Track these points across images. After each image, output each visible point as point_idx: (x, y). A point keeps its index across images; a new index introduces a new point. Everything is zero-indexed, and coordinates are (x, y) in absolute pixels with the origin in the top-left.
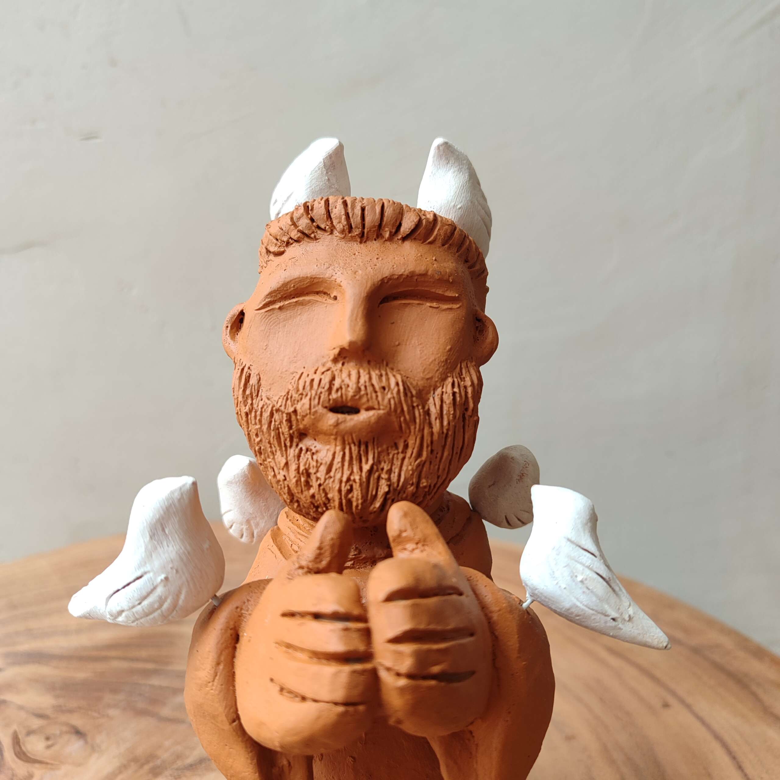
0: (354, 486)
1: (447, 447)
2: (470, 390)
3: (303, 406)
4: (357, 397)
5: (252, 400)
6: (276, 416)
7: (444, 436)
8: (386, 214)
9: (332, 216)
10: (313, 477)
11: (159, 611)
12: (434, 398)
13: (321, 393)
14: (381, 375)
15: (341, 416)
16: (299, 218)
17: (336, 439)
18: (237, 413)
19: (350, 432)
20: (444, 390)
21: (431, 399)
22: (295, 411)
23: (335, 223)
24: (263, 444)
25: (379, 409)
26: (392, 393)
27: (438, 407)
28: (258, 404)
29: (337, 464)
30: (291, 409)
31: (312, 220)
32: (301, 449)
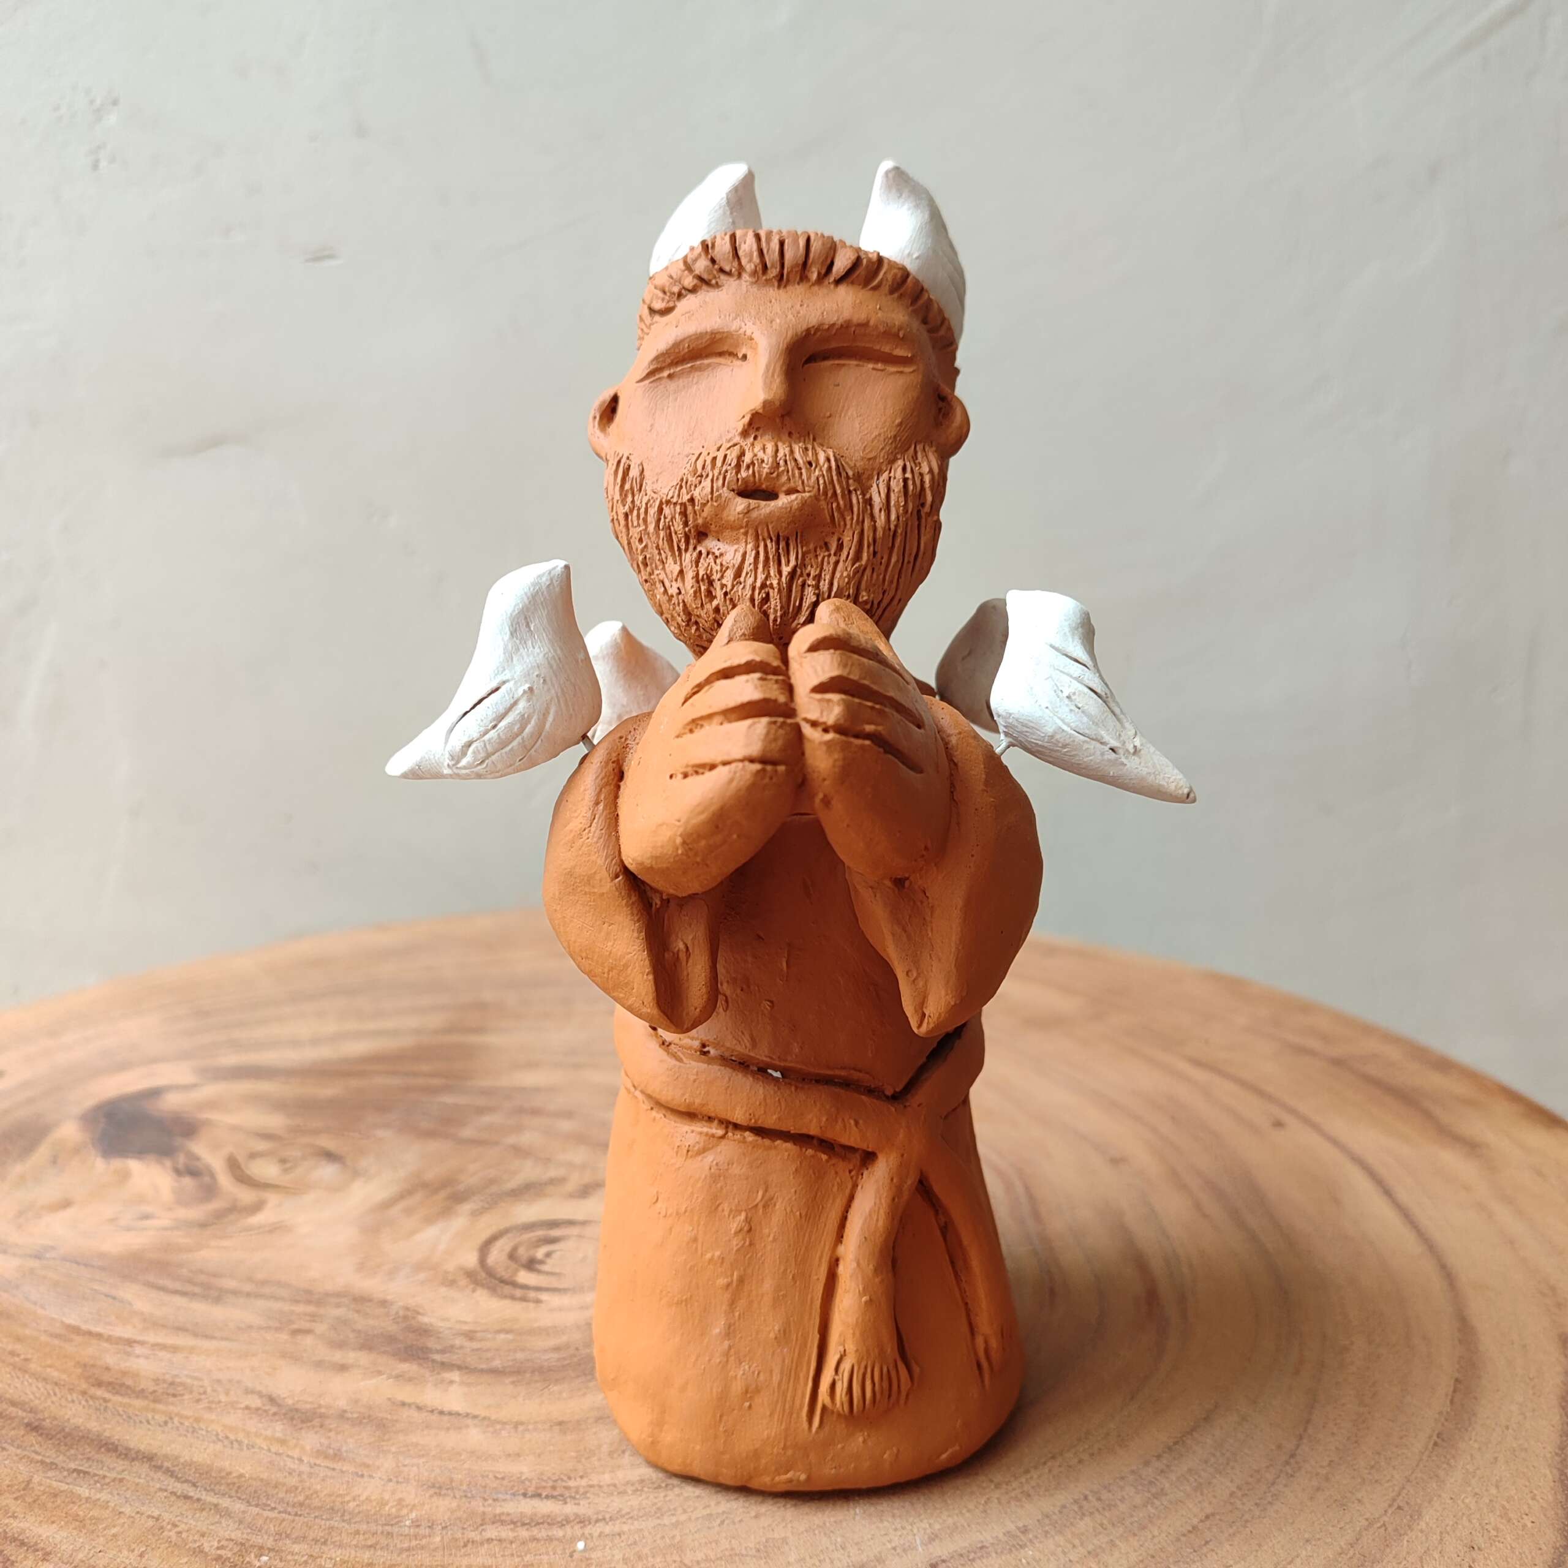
0: (771, 594)
1: (896, 550)
2: (927, 478)
3: (702, 492)
4: (775, 475)
5: (633, 495)
6: (667, 511)
7: (892, 534)
8: (813, 249)
9: (740, 253)
10: (717, 585)
11: (519, 739)
12: (878, 485)
13: (726, 471)
14: (806, 449)
15: (753, 503)
16: (695, 260)
17: (746, 534)
18: (613, 520)
19: (765, 522)
20: (892, 474)
21: (875, 485)
22: (692, 500)
23: (744, 261)
24: (650, 550)
25: (804, 491)
26: (821, 470)
27: (883, 496)
28: (641, 500)
29: (747, 567)
30: (686, 498)
31: (713, 261)
32: (700, 553)
